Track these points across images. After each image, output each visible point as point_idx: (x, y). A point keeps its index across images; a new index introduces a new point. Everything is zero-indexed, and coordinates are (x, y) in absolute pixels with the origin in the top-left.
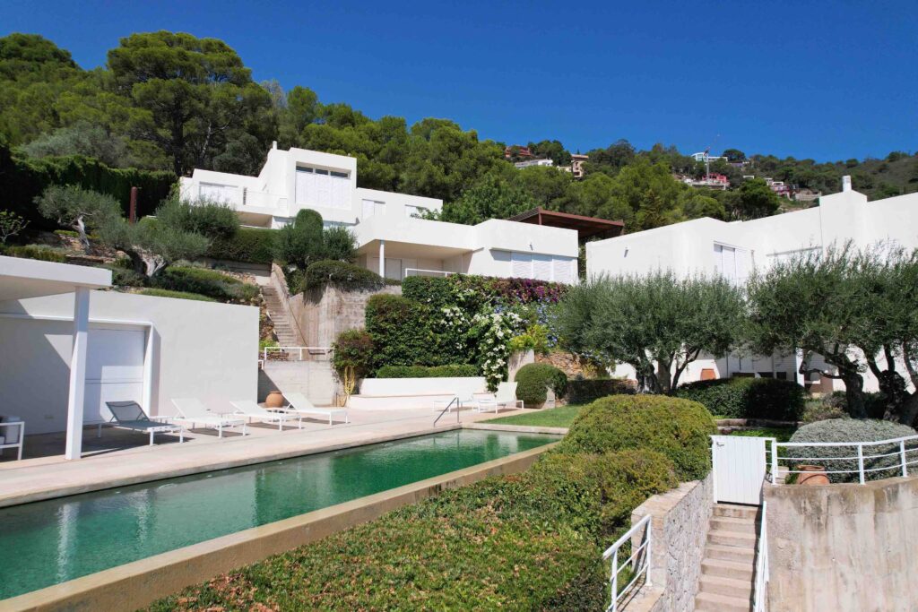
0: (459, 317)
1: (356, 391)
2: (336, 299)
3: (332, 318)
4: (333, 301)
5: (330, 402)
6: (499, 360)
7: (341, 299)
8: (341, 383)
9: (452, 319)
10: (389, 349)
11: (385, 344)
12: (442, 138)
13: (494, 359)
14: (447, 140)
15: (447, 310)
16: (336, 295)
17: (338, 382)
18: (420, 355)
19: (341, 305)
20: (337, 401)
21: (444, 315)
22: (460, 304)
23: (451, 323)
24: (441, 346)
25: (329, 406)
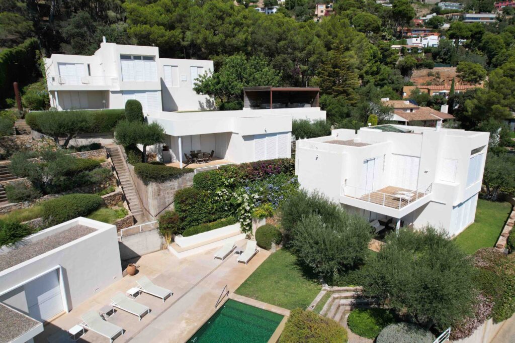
0: (226, 194)
1: (173, 240)
2: (156, 188)
3: (155, 198)
4: (155, 189)
5: (159, 248)
6: (248, 220)
7: (159, 187)
8: (164, 238)
9: (222, 196)
10: (188, 219)
11: (186, 217)
12: (212, 9)
13: (244, 219)
14: (215, 11)
15: (219, 192)
16: (157, 186)
17: (162, 238)
18: (205, 217)
19: (159, 190)
20: (163, 247)
21: (218, 195)
22: (226, 186)
23: (221, 198)
24: (216, 210)
25: (159, 250)
